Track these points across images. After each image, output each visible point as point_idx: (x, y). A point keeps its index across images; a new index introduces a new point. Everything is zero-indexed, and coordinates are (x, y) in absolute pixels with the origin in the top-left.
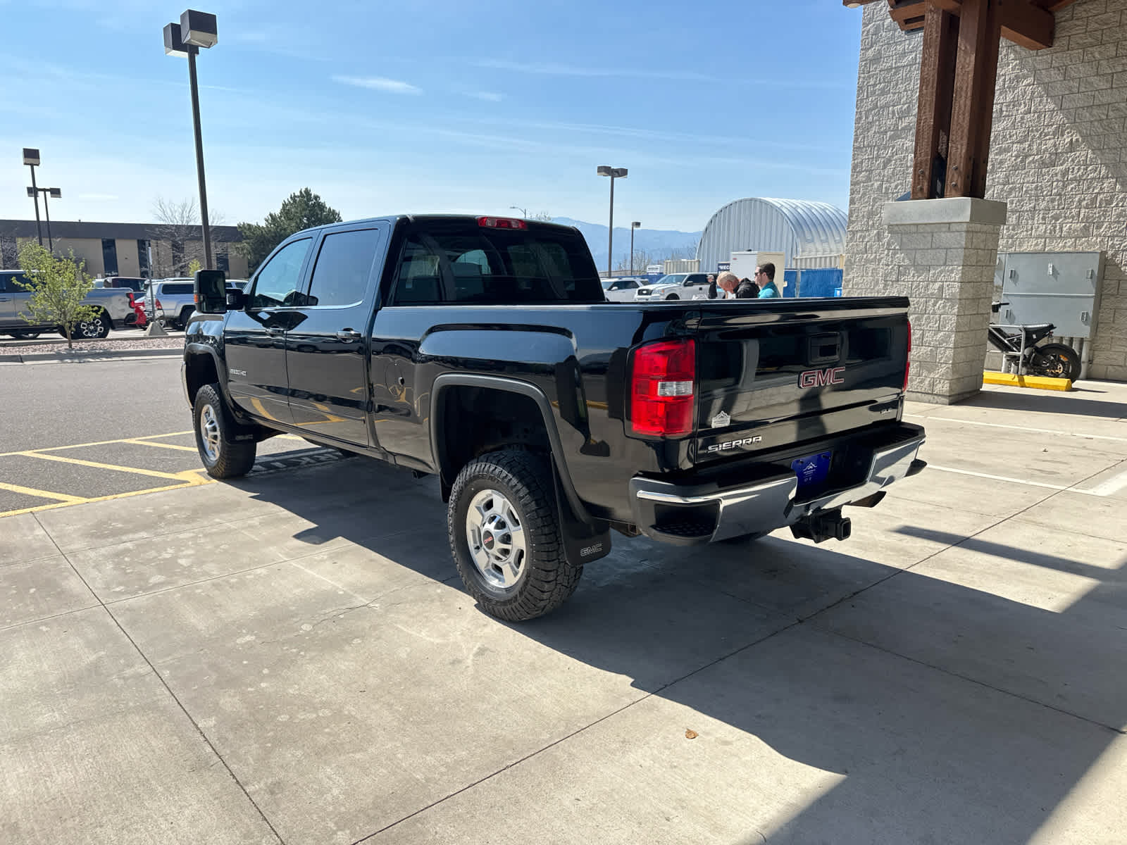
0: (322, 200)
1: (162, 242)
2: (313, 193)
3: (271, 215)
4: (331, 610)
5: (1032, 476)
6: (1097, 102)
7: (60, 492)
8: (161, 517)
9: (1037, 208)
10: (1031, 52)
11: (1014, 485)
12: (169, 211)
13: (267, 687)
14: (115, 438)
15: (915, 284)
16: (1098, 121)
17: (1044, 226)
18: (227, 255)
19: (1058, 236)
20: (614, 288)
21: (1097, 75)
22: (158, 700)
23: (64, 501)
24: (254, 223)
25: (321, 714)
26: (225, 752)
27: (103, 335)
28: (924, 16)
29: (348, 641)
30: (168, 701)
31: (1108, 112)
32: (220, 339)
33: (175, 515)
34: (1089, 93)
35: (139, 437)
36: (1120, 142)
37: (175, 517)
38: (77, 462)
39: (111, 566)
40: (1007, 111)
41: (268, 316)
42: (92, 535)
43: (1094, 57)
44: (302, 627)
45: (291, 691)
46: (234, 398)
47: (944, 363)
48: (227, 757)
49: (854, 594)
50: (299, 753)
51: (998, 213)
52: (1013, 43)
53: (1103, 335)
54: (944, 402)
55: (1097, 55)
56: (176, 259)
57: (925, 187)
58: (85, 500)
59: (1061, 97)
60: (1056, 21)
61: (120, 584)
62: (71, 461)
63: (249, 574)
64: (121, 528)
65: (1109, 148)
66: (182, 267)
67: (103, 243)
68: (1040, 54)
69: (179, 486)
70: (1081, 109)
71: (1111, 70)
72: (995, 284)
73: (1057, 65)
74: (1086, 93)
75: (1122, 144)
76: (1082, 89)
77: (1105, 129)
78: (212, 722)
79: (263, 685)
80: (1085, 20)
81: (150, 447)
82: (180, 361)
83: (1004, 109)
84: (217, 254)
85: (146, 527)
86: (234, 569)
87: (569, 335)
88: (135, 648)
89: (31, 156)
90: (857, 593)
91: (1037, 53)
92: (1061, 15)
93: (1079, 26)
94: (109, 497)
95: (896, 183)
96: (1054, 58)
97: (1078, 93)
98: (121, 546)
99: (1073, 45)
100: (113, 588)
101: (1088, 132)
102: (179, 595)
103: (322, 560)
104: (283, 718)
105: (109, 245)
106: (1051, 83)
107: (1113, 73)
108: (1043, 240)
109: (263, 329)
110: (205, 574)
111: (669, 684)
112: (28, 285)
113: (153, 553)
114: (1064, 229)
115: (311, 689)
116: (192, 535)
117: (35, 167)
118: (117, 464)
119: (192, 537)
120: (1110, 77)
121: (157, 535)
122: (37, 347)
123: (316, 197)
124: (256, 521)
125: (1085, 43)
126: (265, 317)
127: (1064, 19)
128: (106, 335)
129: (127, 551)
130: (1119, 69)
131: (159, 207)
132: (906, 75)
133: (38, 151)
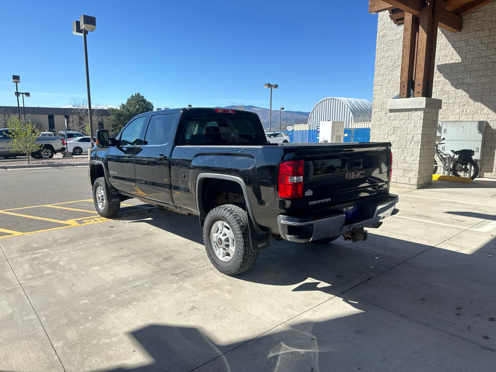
0: (145, 98)
1: (74, 116)
2: (141, 95)
3: (122, 104)
4: (125, 287)
5: (453, 223)
6: (481, 55)
7: (12, 230)
8: (55, 241)
9: (455, 102)
10: (452, 33)
11: (444, 227)
12: (77, 102)
13: (89, 326)
14: (41, 204)
15: (401, 135)
16: (482, 64)
17: (459, 109)
18: (103, 122)
19: (465, 114)
20: (272, 136)
21: (481, 43)
22: (37, 333)
23: (12, 234)
24: (115, 108)
25: (112, 340)
26: (64, 360)
27: (51, 157)
28: (404, 18)
29: (131, 303)
30: (42, 333)
31: (486, 60)
32: (106, 159)
33: (62, 241)
34: (478, 51)
35: (53, 204)
36: (492, 73)
37: (61, 242)
38: (22, 215)
39: (28, 266)
40: (442, 59)
41: (127, 149)
42: (23, 251)
43: (480, 36)
44: (111, 296)
45: (101, 328)
46: (112, 184)
47: (414, 171)
48: (64, 362)
49: (369, 279)
50: (99, 360)
51: (438, 104)
52: (444, 30)
53: (486, 158)
54: (415, 188)
55: (481, 35)
56: (80, 123)
57: (405, 93)
58: (22, 233)
59: (465, 53)
60: (463, 20)
61: (31, 274)
62: (19, 215)
63: (90, 270)
64: (36, 247)
65: (487, 76)
66: (82, 127)
67: (49, 116)
68: (456, 34)
69: (66, 227)
70: (475, 59)
71: (488, 41)
72: (437, 135)
73: (463, 39)
74: (477, 52)
75: (493, 74)
76: (475, 50)
77: (485, 67)
78: (61, 343)
79: (88, 325)
80: (476, 19)
81: (56, 208)
82: (88, 168)
83: (440, 58)
84: (98, 121)
85: (47, 246)
86: (84, 267)
87: (253, 157)
88: (31, 306)
89: (16, 78)
90: (370, 279)
91: (455, 34)
92: (465, 17)
93: (473, 22)
94: (33, 232)
95: (393, 91)
96: (462, 36)
97: (473, 51)
98: (35, 256)
99: (470, 30)
100: (27, 276)
101: (478, 69)
102: (56, 280)
103: (126, 263)
104: (94, 342)
105: (51, 118)
106: (461, 47)
107: (488, 43)
108: (459, 116)
109: (125, 155)
110: (71, 269)
111: (279, 324)
112: (10, 135)
113: (48, 259)
114: (468, 111)
115: (110, 327)
116: (67, 250)
117: (17, 83)
118: (40, 216)
119: (67, 252)
120: (487, 45)
121: (52, 250)
122: (14, 163)
123: (142, 97)
124: (98, 244)
125: (476, 30)
126: (125, 149)
127: (466, 19)
128: (52, 157)
129: (37, 258)
130: (491, 41)
131: (73, 101)
132: (397, 44)
133: (19, 76)
